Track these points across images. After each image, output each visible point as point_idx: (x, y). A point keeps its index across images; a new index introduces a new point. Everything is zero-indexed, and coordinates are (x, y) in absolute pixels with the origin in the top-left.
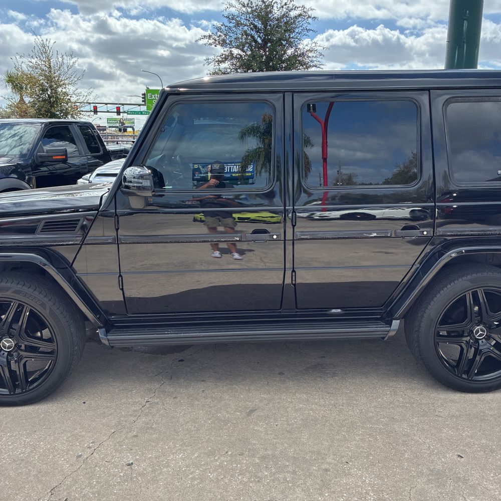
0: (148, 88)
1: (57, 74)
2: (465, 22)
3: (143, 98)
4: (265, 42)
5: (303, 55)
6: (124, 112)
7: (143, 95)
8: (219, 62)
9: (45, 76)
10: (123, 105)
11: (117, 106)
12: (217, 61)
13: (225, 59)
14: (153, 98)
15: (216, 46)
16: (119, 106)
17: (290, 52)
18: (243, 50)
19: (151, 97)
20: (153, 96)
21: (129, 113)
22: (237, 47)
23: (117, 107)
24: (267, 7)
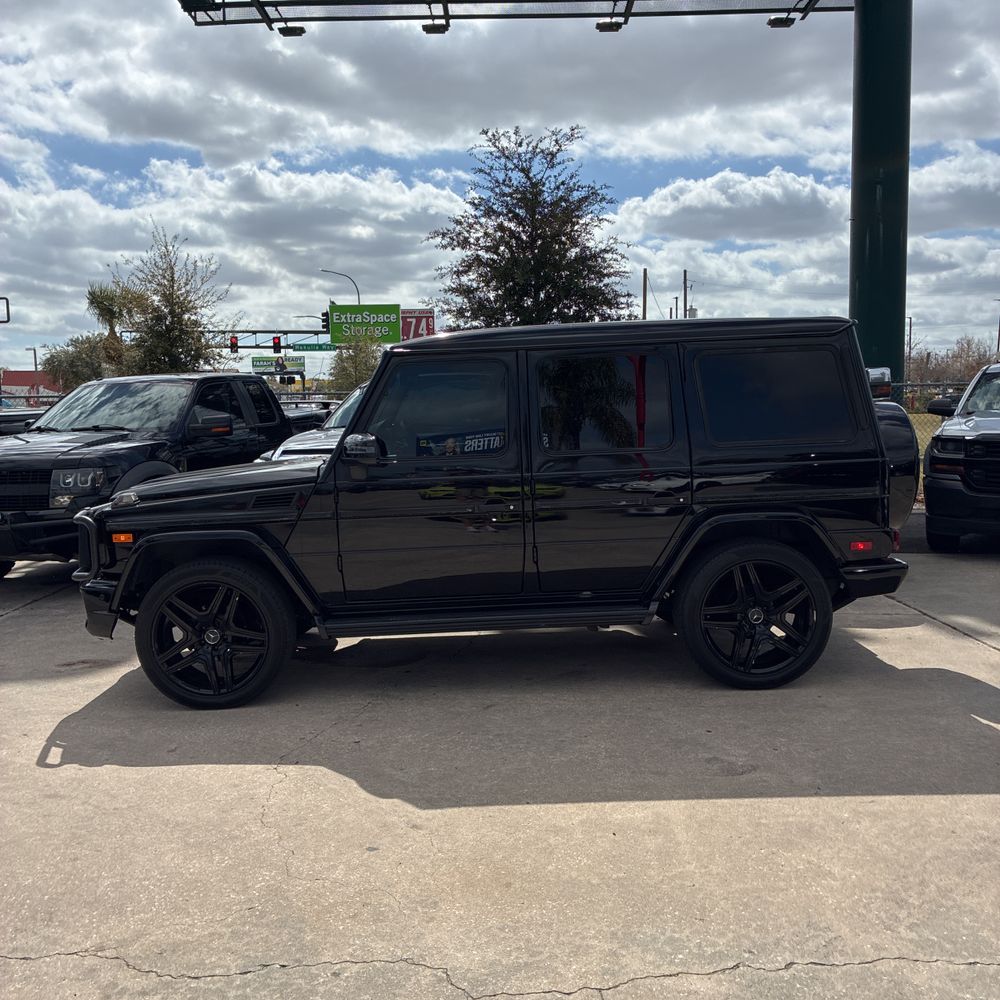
0: (333, 303)
1: (183, 290)
2: (879, 186)
3: (323, 321)
4: (533, 238)
5: (595, 256)
6: (288, 347)
7: (323, 315)
8: (458, 273)
9: (164, 295)
10: (286, 333)
11: (275, 335)
12: (455, 272)
13: (468, 266)
14: (343, 320)
15: (453, 249)
16: (279, 335)
17: (573, 252)
18: (496, 253)
19: (340, 319)
20: (343, 317)
21: (297, 347)
22: (488, 249)
23: (274, 338)
24: (534, 185)
